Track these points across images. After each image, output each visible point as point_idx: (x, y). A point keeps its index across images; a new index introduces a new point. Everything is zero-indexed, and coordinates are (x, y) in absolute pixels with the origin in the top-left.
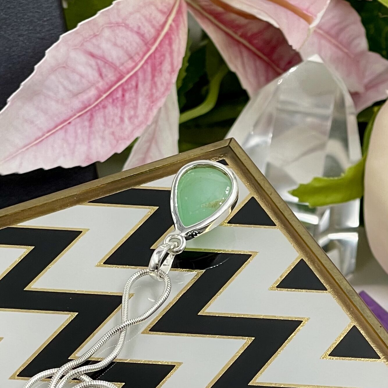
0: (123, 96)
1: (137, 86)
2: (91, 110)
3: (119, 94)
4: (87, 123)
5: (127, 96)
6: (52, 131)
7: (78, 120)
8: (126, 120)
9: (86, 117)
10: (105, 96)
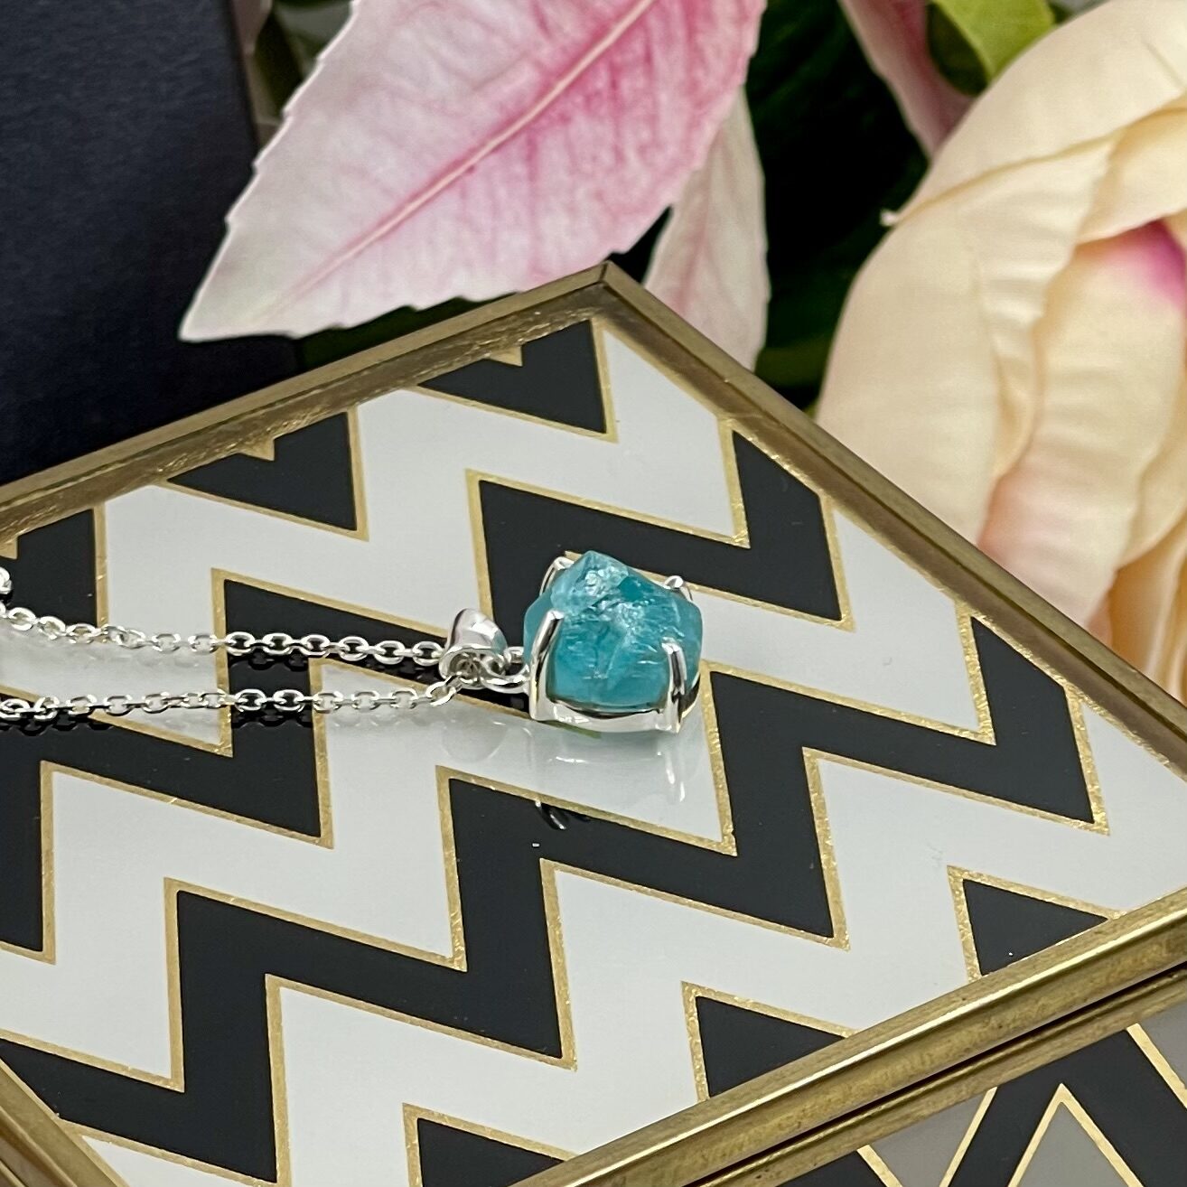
0: (614, 85)
1: (648, 58)
2: (526, 128)
3: (601, 81)
4: (520, 169)
5: (626, 85)
6: (423, 194)
7: (494, 160)
8: (631, 155)
9: (516, 150)
10: (561, 86)
